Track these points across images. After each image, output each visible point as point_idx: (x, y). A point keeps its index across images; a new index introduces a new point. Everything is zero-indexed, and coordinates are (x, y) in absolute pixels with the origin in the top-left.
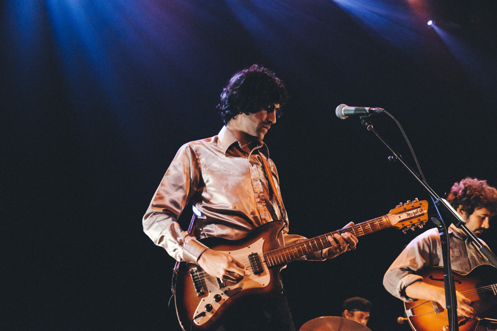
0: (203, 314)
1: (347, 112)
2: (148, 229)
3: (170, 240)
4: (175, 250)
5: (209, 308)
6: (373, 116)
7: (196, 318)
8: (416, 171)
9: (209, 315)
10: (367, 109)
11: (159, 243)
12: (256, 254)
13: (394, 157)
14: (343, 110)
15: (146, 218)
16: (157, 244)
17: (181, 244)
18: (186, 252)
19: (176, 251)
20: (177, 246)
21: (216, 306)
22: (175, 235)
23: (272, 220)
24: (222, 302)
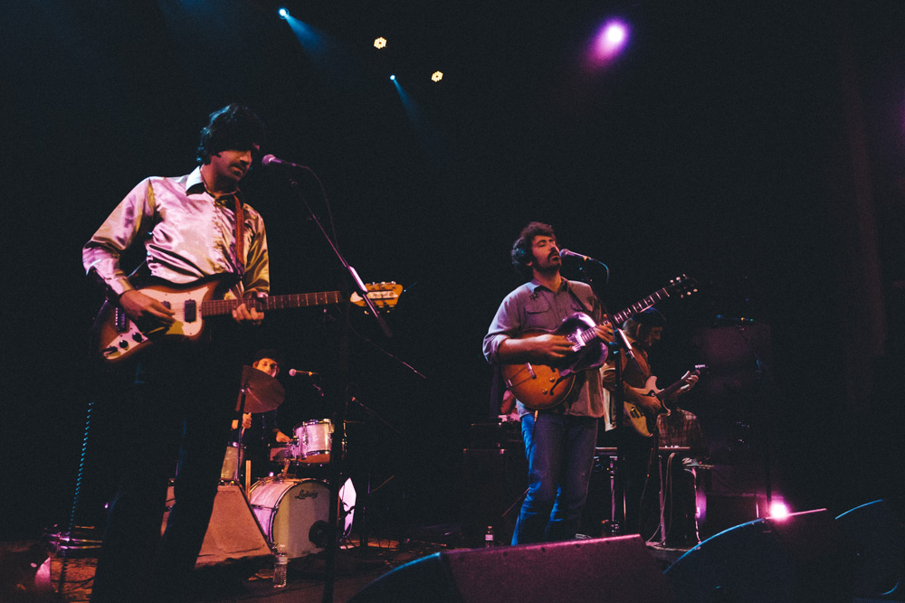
5: (124, 344)
12: (194, 301)
14: (268, 160)
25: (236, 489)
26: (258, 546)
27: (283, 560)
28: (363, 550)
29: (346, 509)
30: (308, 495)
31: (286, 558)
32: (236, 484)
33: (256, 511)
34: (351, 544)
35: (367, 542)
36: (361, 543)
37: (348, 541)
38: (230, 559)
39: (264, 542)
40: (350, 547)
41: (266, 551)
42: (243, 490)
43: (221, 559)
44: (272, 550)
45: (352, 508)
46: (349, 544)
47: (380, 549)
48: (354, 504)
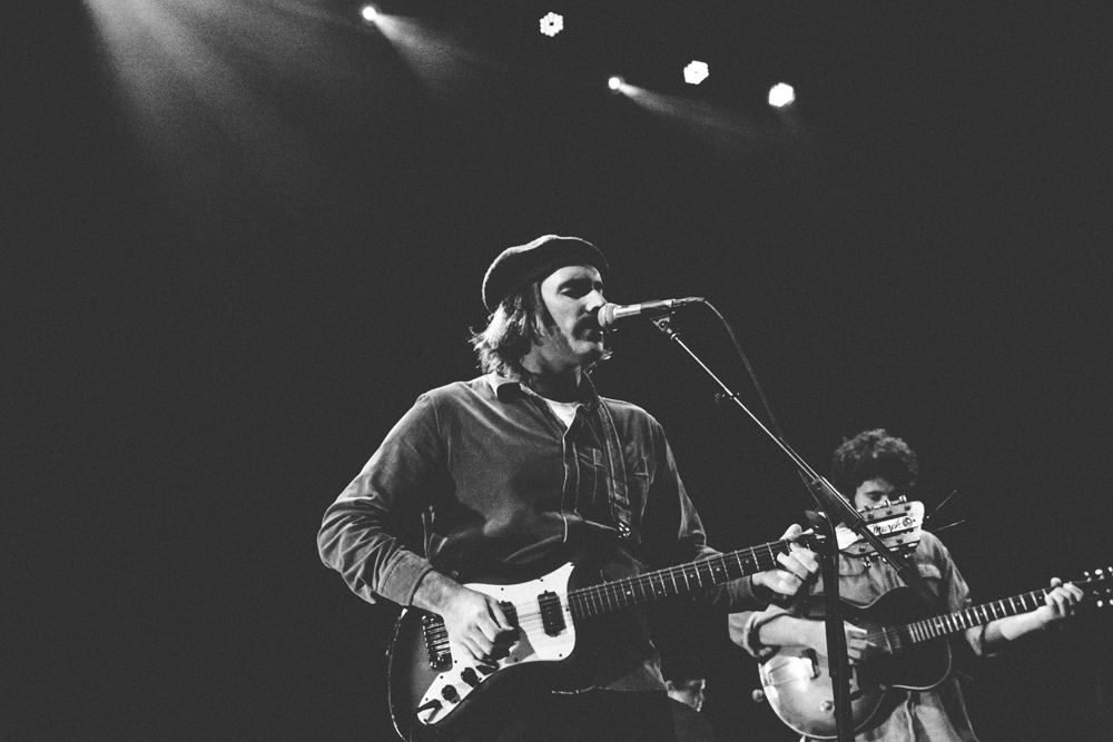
0: (436, 704)
5: (449, 692)
7: (421, 709)
9: (449, 707)
12: (554, 594)
21: (464, 691)
24: (475, 683)
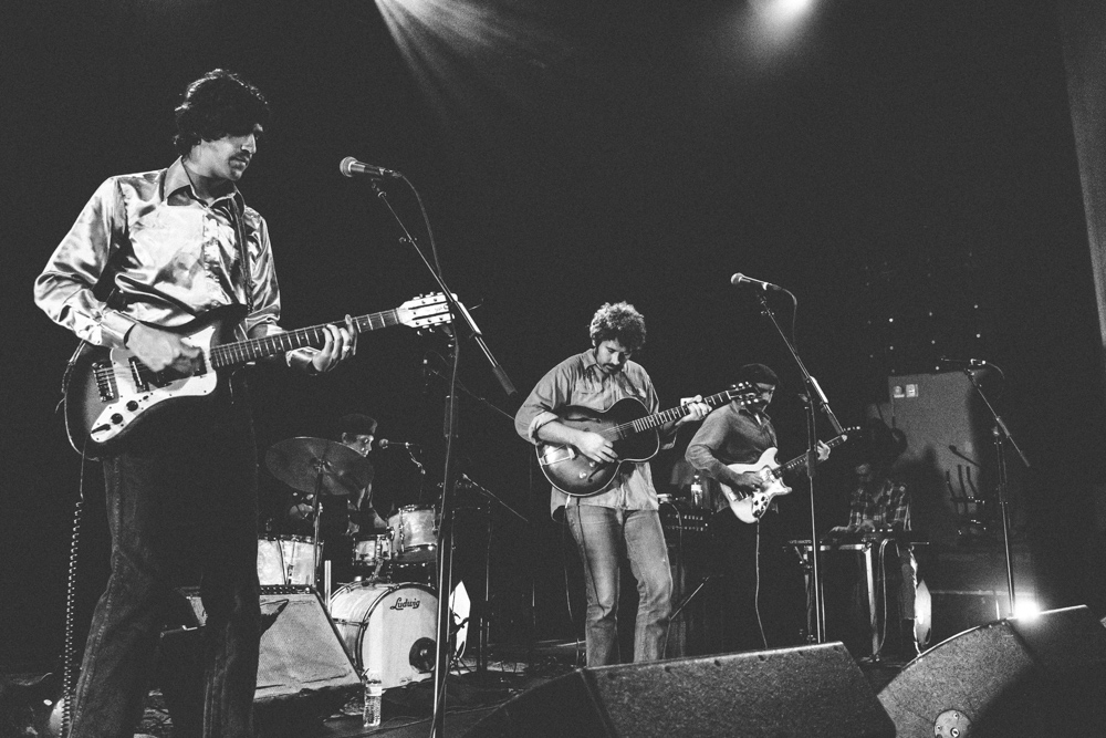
0: (106, 427)
1: (354, 169)
2: (43, 298)
3: (80, 313)
4: (88, 329)
5: (117, 419)
6: (386, 182)
7: (94, 431)
8: (432, 264)
9: (116, 429)
10: (382, 170)
11: (60, 320)
13: (408, 239)
14: (349, 164)
15: (40, 282)
16: (57, 322)
17: (98, 317)
18: (107, 329)
19: (90, 330)
20: (91, 321)
21: (129, 417)
22: (87, 306)
23: (230, 303)
24: (139, 411)
25: (313, 598)
26: (343, 673)
27: (376, 691)
28: (480, 675)
29: (458, 621)
30: (407, 604)
31: (381, 688)
32: (312, 591)
33: (339, 626)
34: (465, 668)
35: (485, 665)
36: (478, 666)
37: (461, 665)
38: (305, 691)
39: (351, 668)
40: (463, 672)
41: (353, 679)
42: (322, 598)
43: (294, 691)
44: (361, 678)
45: (464, 621)
46: (462, 668)
47: (503, 674)
48: (468, 616)
